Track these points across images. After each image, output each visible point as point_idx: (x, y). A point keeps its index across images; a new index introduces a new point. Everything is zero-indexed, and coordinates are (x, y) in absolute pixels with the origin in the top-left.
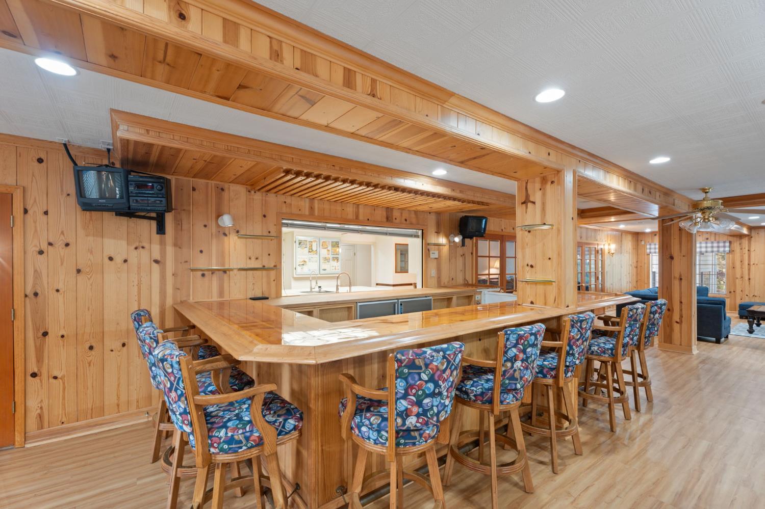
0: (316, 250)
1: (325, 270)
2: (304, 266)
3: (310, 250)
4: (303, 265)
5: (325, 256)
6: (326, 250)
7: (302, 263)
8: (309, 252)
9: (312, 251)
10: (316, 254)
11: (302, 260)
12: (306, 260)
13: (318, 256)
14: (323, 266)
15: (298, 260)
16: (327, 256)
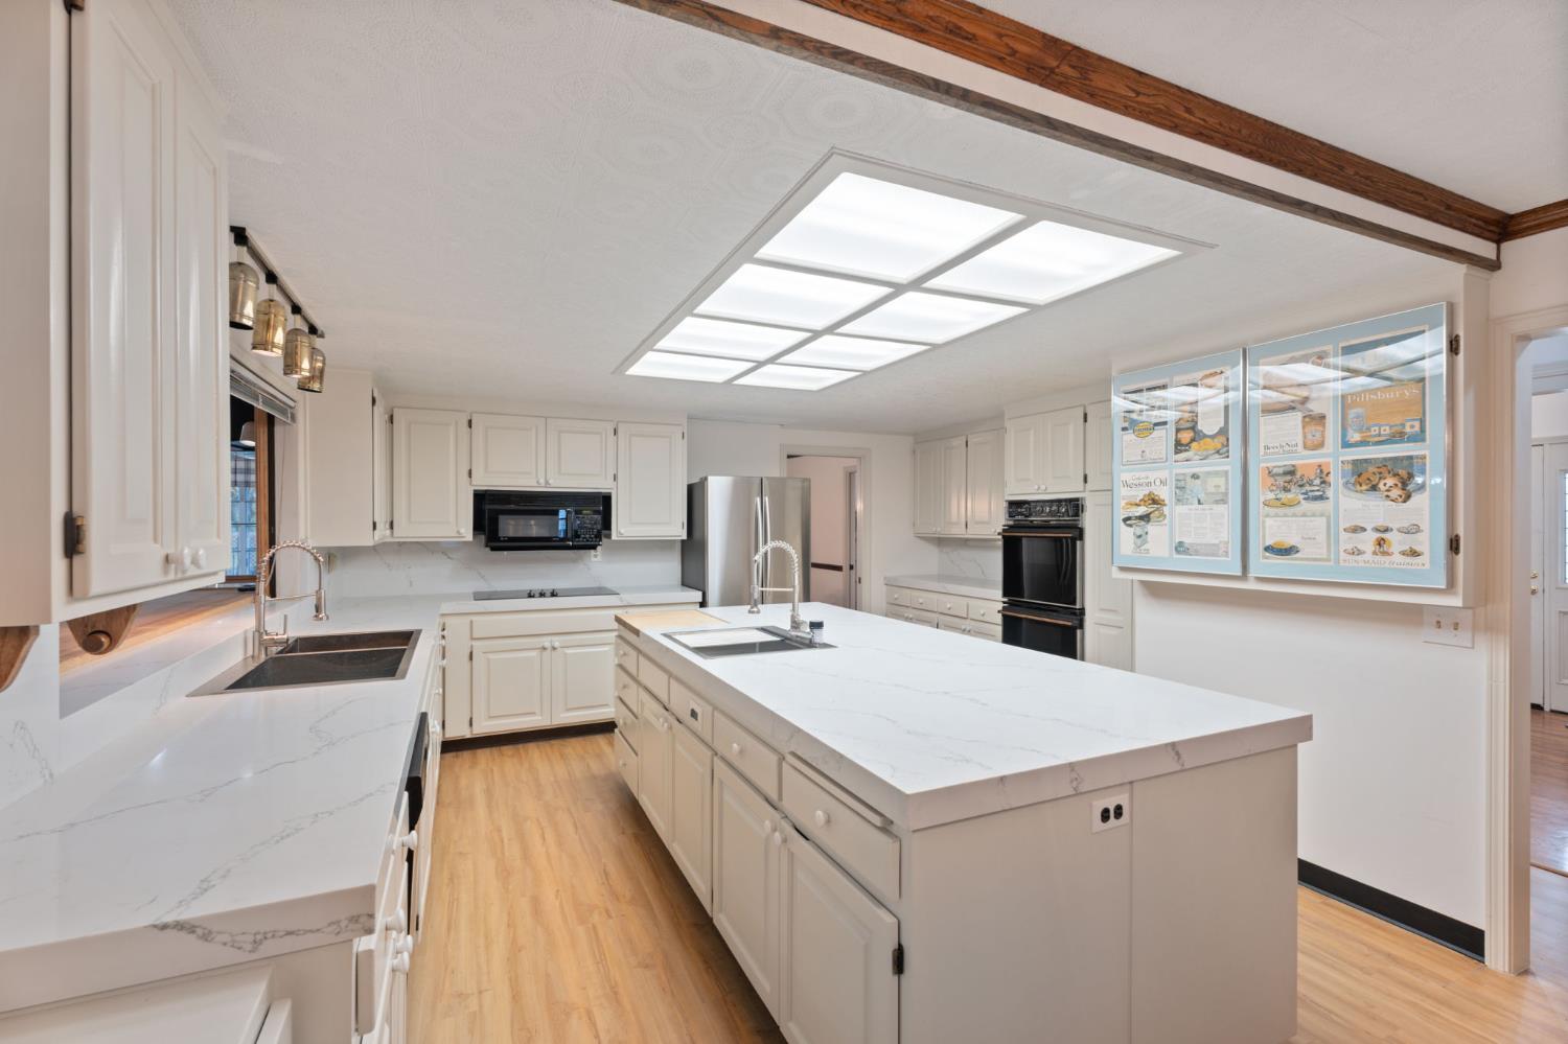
0: (1224, 432)
1: (1287, 551)
2: (1151, 528)
3: (1186, 436)
4: (1146, 518)
5: (1282, 462)
6: (1296, 418)
7: (1142, 510)
8: (1178, 443)
9: (1198, 436)
10: (1223, 452)
11: (1141, 493)
12: (1164, 493)
13: (1232, 465)
14: (1272, 527)
15: (1123, 494)
16: (1305, 460)
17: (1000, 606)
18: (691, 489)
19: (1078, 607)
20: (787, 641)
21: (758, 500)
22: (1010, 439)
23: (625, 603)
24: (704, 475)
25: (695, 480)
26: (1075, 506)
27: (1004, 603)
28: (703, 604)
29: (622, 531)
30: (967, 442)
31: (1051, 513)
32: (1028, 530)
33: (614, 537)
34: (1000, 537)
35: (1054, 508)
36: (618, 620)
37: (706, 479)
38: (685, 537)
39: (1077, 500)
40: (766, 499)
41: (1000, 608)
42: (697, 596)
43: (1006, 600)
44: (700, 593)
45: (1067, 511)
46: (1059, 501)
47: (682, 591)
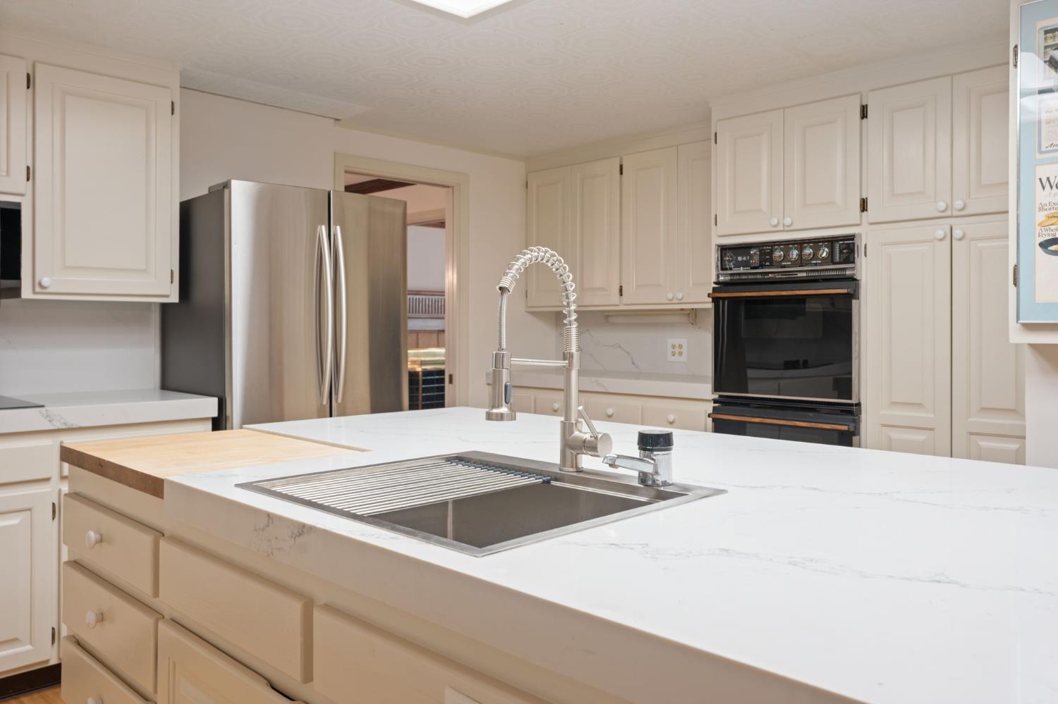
15: (1042, 202)
17: (710, 407)
18: (187, 210)
19: (854, 401)
20: (553, 483)
21: (324, 229)
22: (722, 154)
23: (57, 425)
24: (224, 180)
25: (200, 190)
26: (845, 248)
27: (715, 401)
28: (219, 423)
29: (46, 281)
30: (621, 167)
31: (801, 261)
32: (757, 287)
33: (26, 293)
34: (710, 300)
35: (808, 251)
36: (68, 455)
37: (226, 185)
38: (175, 298)
39: (852, 237)
40: (337, 230)
41: (711, 411)
42: (209, 406)
43: (716, 396)
44: (215, 400)
45: (832, 253)
46: (816, 243)
47: (163, 398)
